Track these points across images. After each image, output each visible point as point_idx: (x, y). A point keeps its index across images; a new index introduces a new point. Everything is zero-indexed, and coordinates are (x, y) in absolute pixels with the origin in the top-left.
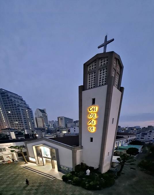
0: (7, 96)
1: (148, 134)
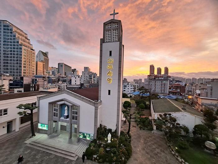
0: (11, 30)
1: (127, 86)
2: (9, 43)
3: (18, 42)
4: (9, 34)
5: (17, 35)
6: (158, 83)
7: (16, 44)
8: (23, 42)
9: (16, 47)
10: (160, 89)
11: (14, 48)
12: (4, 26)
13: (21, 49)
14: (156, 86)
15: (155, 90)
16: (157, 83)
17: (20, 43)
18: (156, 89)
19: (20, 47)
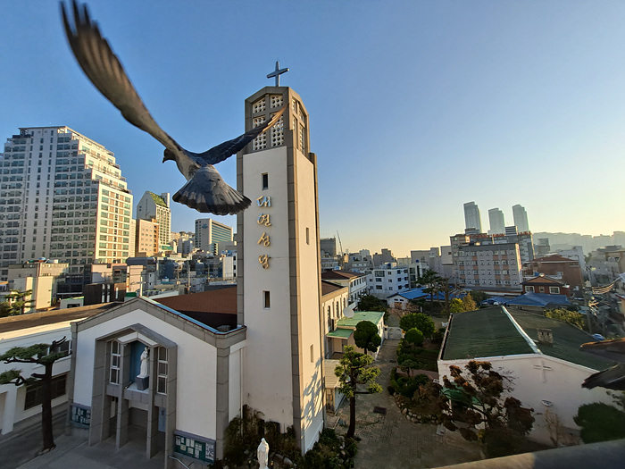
0: (75, 147)
1: (386, 274)
2: (69, 181)
3: (89, 175)
4: (70, 158)
5: (88, 159)
6: (485, 258)
7: (83, 180)
8: (101, 174)
9: (83, 188)
10: (493, 277)
11: (79, 191)
12: (60, 140)
13: (96, 191)
14: (480, 267)
15: (477, 281)
16: (479, 258)
17: (94, 177)
18: (481, 277)
19: (92, 186)
